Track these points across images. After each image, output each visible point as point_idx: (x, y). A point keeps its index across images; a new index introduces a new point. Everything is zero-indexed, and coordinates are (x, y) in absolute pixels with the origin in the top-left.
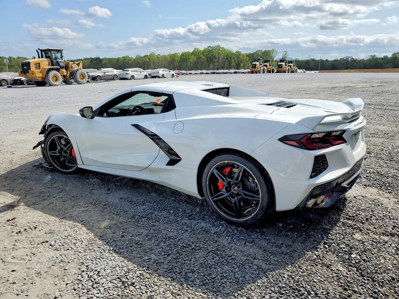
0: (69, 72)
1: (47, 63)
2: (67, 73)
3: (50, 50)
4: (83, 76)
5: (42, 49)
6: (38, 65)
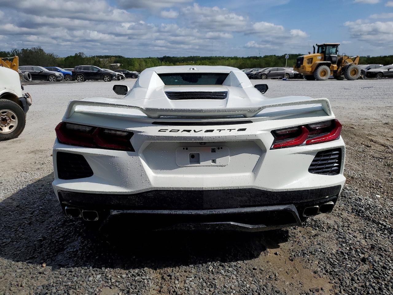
0: (340, 67)
1: (320, 58)
2: (338, 69)
3: (326, 45)
4: (355, 72)
5: (320, 44)
6: (311, 60)
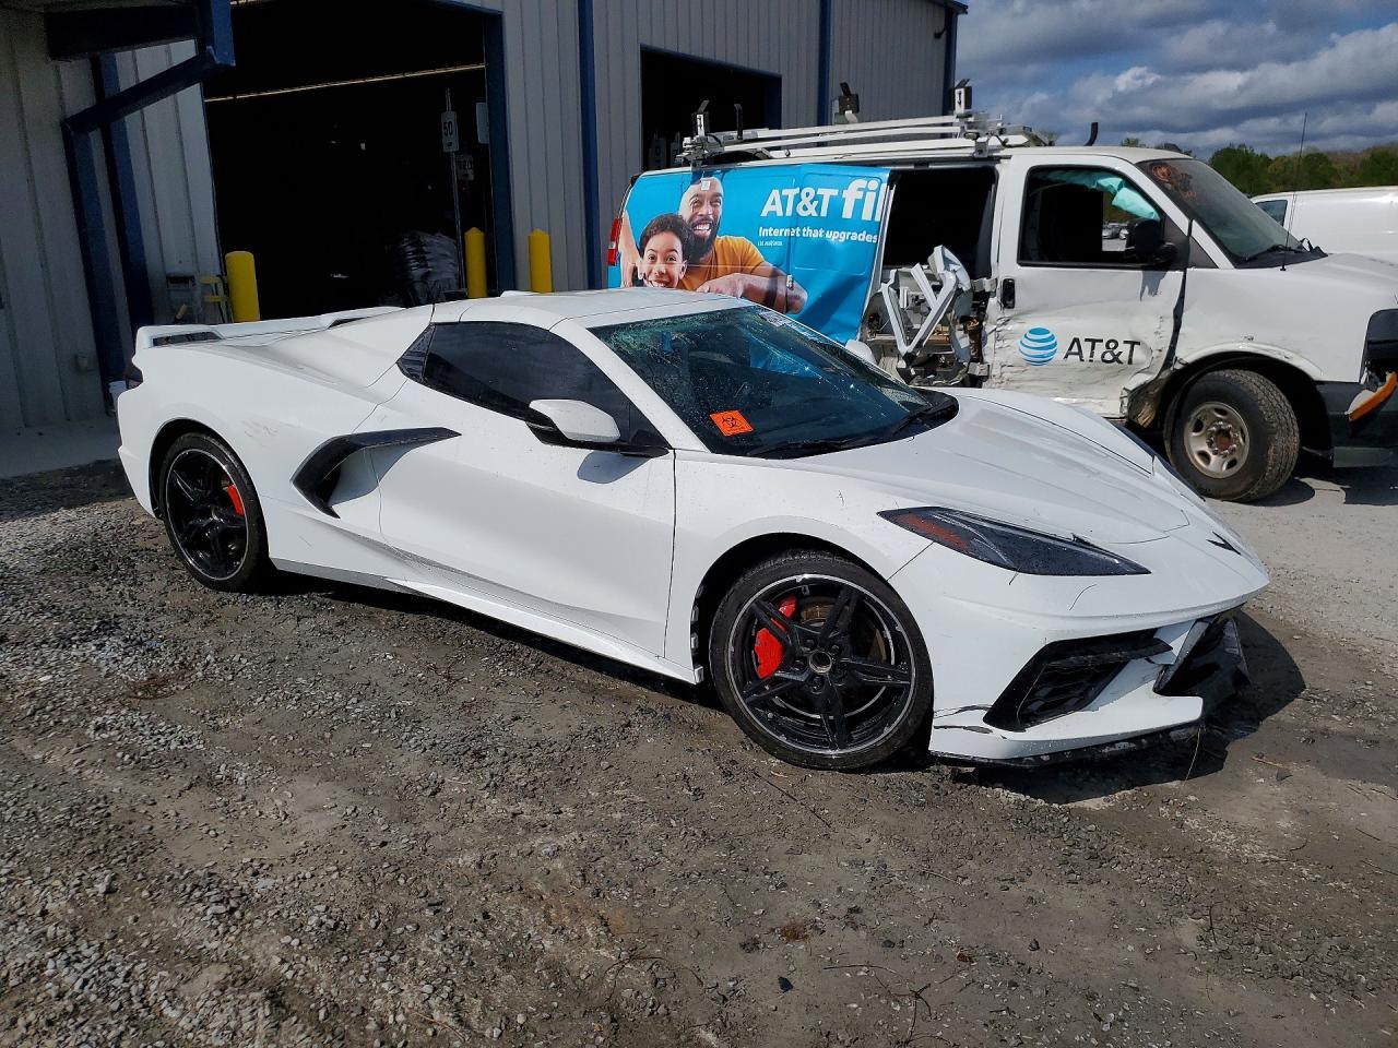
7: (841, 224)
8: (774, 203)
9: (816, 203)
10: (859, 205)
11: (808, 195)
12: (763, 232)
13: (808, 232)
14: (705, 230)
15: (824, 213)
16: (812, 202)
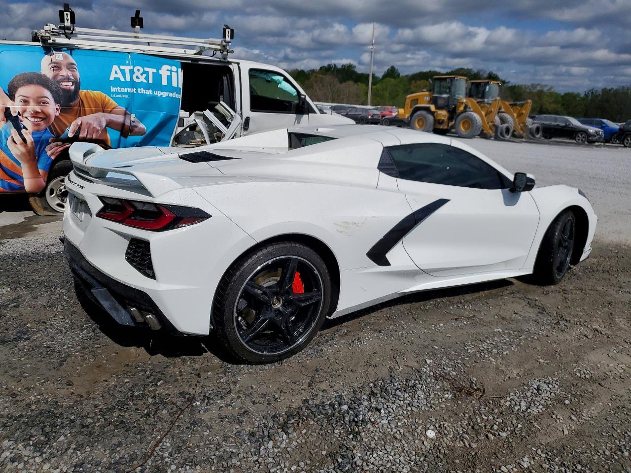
7: (161, 88)
8: (116, 73)
9: (144, 75)
10: (169, 78)
11: (139, 70)
12: (113, 89)
13: (141, 91)
14: (69, 85)
15: (151, 81)
16: (142, 74)
